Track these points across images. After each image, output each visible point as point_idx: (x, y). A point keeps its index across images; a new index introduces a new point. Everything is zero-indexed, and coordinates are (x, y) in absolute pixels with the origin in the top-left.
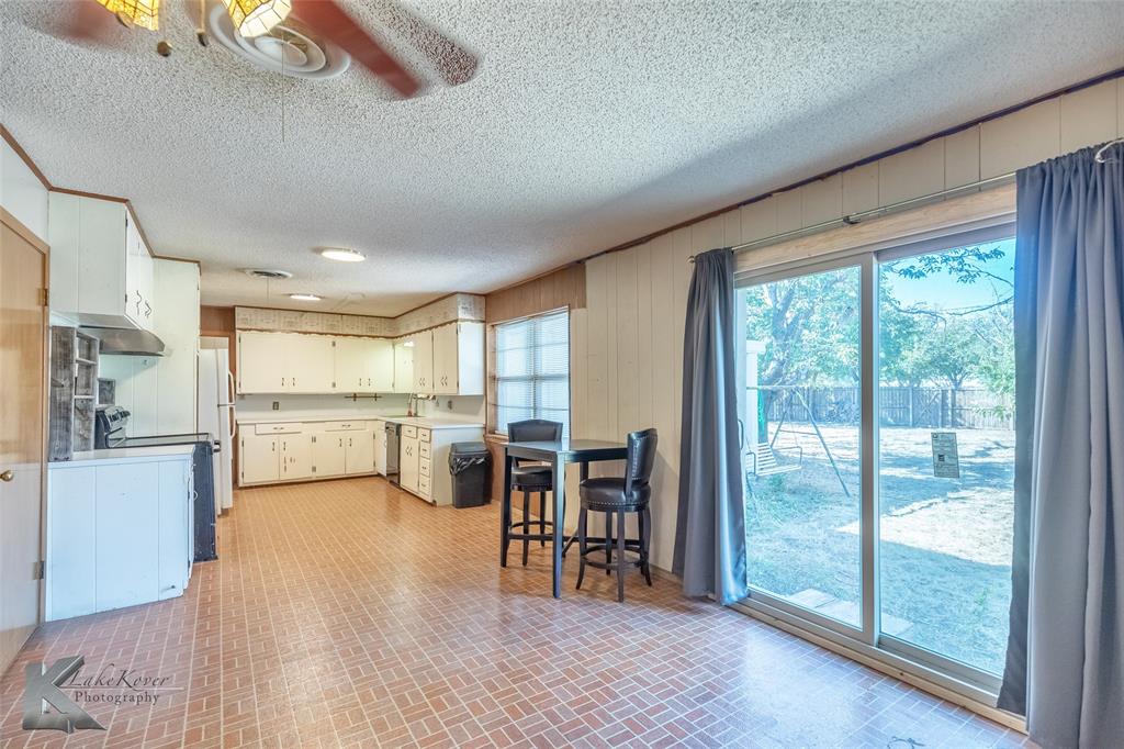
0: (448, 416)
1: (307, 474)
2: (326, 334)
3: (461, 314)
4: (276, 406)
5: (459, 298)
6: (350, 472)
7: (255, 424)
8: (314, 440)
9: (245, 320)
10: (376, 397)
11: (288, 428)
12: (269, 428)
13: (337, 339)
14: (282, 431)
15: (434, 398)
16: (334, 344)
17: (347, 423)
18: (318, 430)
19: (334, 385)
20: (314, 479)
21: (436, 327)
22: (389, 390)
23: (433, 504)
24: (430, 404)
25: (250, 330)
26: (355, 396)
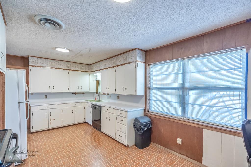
0: (117, 102)
1: (60, 125)
2: (66, 69)
3: (138, 59)
4: (46, 97)
5: (137, 51)
6: (76, 122)
7: (38, 106)
8: (62, 111)
9: (33, 62)
10: (83, 93)
11: (52, 107)
12: (44, 107)
13: (70, 72)
14: (50, 108)
15: (108, 94)
16: (69, 73)
17: (75, 104)
18: (64, 107)
19: (69, 89)
20: (62, 126)
21: (118, 66)
22: (88, 91)
23: (127, 147)
24: (105, 96)
25: (35, 66)
26: (76, 93)
